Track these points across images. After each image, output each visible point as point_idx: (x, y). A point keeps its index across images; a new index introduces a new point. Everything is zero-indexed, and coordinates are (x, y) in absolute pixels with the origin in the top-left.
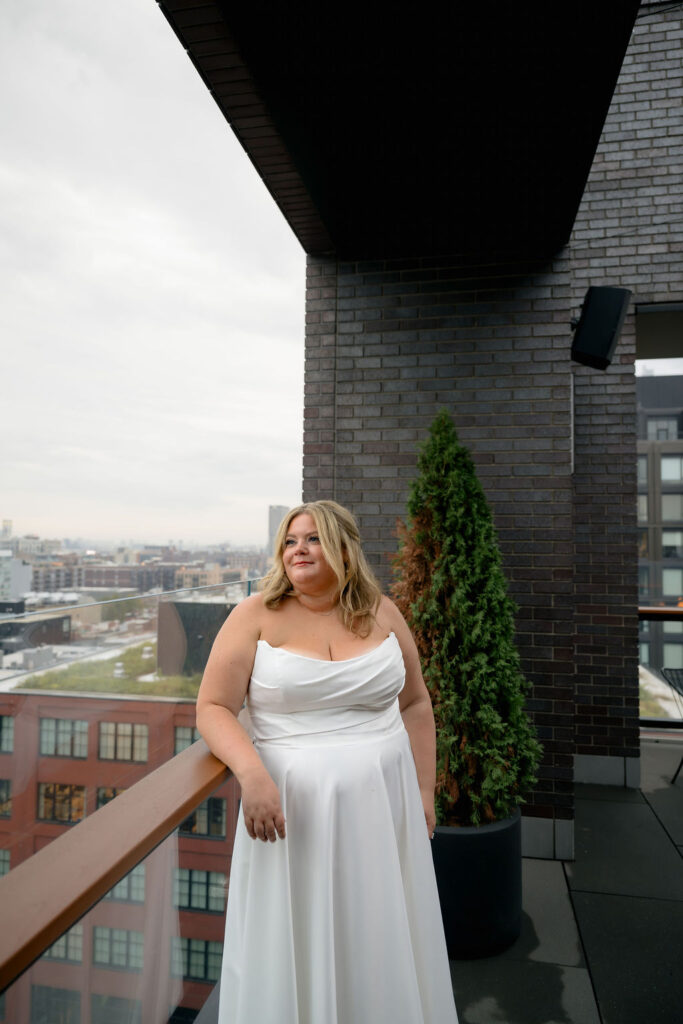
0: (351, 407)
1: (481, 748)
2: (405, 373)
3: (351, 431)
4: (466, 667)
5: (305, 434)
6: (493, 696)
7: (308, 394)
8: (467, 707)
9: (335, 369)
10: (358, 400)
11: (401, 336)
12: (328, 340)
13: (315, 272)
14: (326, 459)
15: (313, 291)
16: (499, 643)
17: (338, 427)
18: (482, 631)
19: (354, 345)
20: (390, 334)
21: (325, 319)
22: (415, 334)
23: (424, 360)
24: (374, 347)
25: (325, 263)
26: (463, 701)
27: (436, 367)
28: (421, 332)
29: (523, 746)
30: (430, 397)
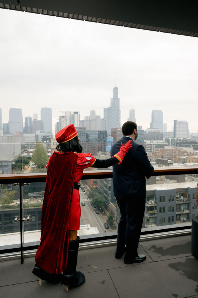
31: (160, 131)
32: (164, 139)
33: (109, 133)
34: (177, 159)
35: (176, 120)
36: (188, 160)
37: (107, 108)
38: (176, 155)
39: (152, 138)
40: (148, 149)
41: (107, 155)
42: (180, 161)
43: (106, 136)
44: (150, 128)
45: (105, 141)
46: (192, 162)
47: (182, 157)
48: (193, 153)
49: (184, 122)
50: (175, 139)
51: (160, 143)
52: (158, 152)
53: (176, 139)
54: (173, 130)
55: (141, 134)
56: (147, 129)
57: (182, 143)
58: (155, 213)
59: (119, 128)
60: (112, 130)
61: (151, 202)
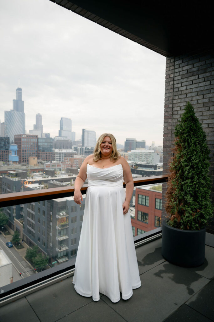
0: (178, 103)
1: (186, 208)
2: (194, 90)
3: (178, 111)
4: (183, 183)
5: (164, 113)
6: (191, 192)
7: (166, 101)
8: (183, 195)
9: (173, 92)
10: (179, 101)
11: (193, 78)
12: (172, 83)
13: (169, 62)
14: (170, 120)
15: (168, 68)
16: (195, 176)
17: (173, 110)
18: (189, 173)
19: (179, 83)
20: (190, 78)
21: (171, 77)
22: (198, 76)
23: (200, 85)
24: (185, 83)
25: (171, 59)
26: (182, 193)
27: (204, 86)
28: (199, 75)
29: (203, 210)
30: (202, 97)
31: (68, 139)
32: (73, 147)
33: (12, 139)
35: (85, 129)
37: (9, 112)
39: (61, 147)
40: (57, 158)
41: (10, 165)
43: (8, 143)
44: (58, 135)
45: (7, 149)
49: (92, 131)
51: (69, 152)
52: (67, 161)
53: (84, 148)
54: (82, 139)
55: (49, 142)
56: (55, 137)
57: (90, 151)
58: (67, 224)
59: (24, 135)
60: (16, 137)
61: (63, 213)
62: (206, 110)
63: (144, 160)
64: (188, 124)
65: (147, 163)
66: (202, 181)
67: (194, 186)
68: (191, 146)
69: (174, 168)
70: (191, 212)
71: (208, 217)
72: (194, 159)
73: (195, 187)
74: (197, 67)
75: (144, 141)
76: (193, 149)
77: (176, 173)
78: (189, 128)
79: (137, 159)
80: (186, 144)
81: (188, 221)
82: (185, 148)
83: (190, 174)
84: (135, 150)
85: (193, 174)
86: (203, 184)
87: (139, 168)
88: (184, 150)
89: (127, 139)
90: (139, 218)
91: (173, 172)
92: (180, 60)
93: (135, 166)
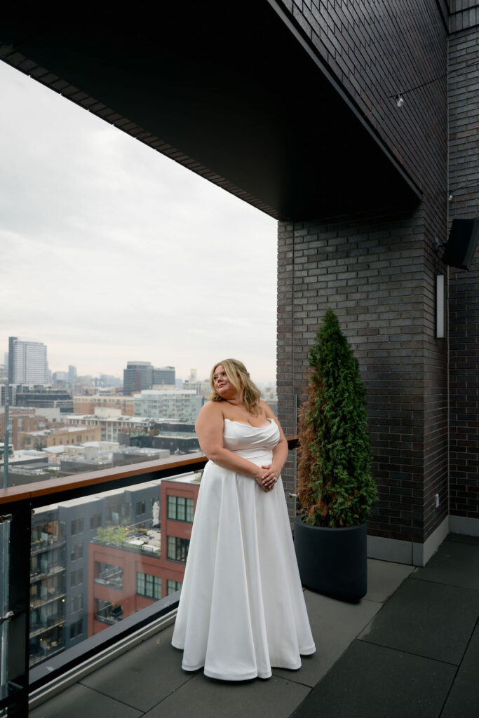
0: (302, 305)
1: (336, 489)
2: (330, 285)
3: (302, 319)
4: (330, 446)
5: (278, 321)
6: (344, 462)
7: (279, 299)
8: (330, 467)
9: (293, 284)
10: (305, 301)
11: (328, 263)
12: (289, 268)
13: (283, 230)
14: (288, 335)
15: (282, 241)
16: (349, 434)
17: (295, 317)
18: (339, 428)
19: (303, 270)
20: (322, 263)
21: (288, 256)
22: (335, 261)
23: (340, 277)
24: (313, 270)
25: (288, 225)
26: (328, 464)
27: (347, 280)
28: (339, 260)
29: (363, 490)
30: (344, 297)
34: (19, 438)
35: (16, 338)
36: (49, 440)
38: (15, 429)
42: (29, 443)
46: (61, 443)
47: (35, 434)
48: (62, 420)
49: (35, 344)
50: (11, 387)
53: (14, 386)
54: (7, 365)
57: (30, 396)
62: (353, 320)
63: (174, 415)
64: (332, 345)
65: (181, 421)
66: (360, 441)
67: (348, 450)
68: (339, 383)
69: (311, 422)
70: (346, 495)
71: (370, 501)
72: (347, 404)
73: (350, 452)
74: (334, 245)
75: (171, 368)
76: (342, 388)
77: (315, 431)
78: (334, 353)
79: (157, 411)
80: (331, 381)
81: (342, 510)
82: (329, 386)
83: (341, 431)
84: (151, 389)
85: (345, 430)
86: (360, 446)
87: (162, 434)
88: (328, 390)
89: (131, 364)
90: (170, 555)
91: (309, 430)
92: (303, 228)
93: (151, 428)
